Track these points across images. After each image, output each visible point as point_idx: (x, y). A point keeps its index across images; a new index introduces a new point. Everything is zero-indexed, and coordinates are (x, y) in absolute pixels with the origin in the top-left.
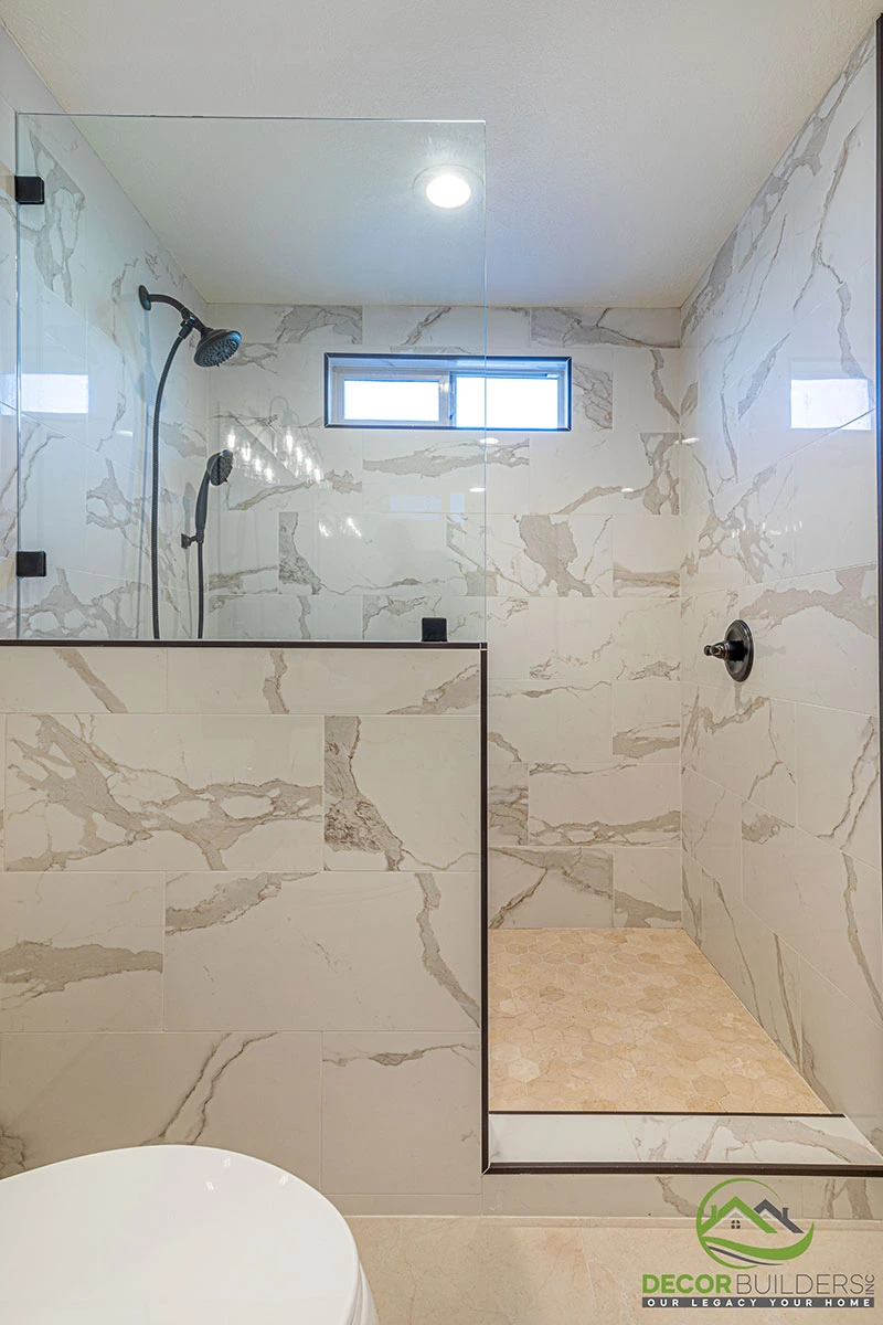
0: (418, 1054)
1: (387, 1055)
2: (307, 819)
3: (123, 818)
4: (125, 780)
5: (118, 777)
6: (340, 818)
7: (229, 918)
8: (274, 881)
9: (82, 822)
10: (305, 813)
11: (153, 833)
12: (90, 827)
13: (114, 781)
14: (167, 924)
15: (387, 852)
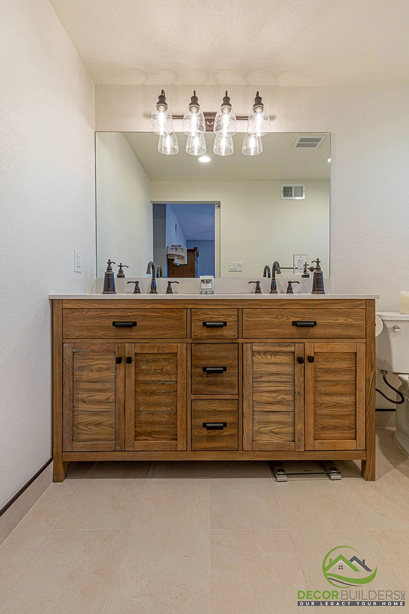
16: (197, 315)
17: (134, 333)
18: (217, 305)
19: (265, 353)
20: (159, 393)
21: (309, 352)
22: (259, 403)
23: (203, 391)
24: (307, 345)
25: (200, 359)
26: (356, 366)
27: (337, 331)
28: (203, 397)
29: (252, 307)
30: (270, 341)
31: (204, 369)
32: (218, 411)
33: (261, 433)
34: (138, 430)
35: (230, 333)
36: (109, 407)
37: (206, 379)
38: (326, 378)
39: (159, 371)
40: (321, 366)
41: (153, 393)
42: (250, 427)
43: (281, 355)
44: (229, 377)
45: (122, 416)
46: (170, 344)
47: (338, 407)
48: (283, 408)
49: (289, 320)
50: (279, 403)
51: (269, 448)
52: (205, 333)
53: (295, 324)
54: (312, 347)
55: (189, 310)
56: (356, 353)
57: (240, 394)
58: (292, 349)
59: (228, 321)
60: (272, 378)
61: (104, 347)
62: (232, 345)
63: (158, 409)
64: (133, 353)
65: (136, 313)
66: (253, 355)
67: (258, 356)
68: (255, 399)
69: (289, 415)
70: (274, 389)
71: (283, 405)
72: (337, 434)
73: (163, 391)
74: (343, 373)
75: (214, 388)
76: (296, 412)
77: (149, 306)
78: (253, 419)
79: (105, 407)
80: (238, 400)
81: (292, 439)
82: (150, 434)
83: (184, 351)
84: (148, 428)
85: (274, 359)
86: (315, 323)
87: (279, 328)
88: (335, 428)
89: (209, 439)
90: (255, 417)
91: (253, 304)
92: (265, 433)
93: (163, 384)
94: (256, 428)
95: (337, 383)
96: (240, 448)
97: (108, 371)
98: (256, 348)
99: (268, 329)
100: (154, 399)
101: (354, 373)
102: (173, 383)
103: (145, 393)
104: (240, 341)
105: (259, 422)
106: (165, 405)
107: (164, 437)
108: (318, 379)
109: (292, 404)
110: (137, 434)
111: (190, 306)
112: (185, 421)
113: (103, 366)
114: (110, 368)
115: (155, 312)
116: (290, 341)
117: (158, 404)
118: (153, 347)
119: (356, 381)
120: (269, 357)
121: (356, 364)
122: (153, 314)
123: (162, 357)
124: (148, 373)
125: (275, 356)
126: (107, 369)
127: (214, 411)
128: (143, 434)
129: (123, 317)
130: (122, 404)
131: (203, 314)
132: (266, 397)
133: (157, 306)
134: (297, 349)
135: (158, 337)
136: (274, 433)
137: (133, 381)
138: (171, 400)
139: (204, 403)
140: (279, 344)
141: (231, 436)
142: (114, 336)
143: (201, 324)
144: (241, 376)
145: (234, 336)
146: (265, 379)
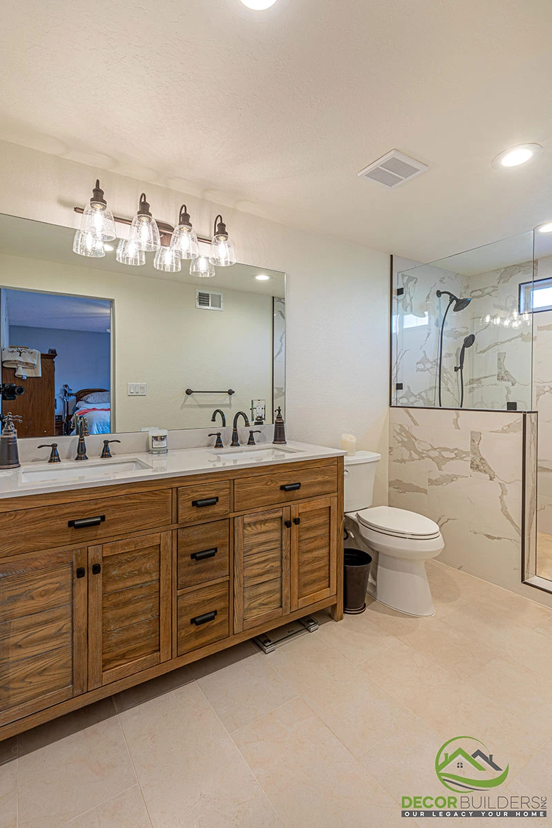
0: (499, 538)
1: (490, 536)
2: (465, 461)
3: (418, 453)
4: (419, 443)
6: (475, 462)
7: (444, 484)
8: (456, 476)
9: (409, 452)
11: (425, 458)
13: (416, 443)
14: (429, 482)
15: (490, 475)
16: (184, 494)
17: (100, 531)
18: (207, 479)
19: (255, 523)
20: (136, 600)
21: (295, 515)
22: (250, 577)
23: (191, 582)
24: (293, 509)
25: (188, 546)
26: (330, 519)
27: (317, 489)
28: (191, 589)
29: (244, 476)
30: (260, 509)
31: (193, 556)
32: (208, 600)
33: (251, 609)
34: (107, 656)
35: (221, 509)
36: (63, 641)
37: (194, 568)
38: (307, 537)
39: (136, 572)
40: (303, 526)
41: (127, 603)
42: (241, 607)
43: (270, 522)
44: (220, 558)
45: (83, 646)
46: (151, 536)
47: (317, 561)
48: (272, 576)
49: (278, 485)
50: (268, 572)
51: (259, 622)
52: (195, 513)
53: (283, 488)
54: (297, 509)
55: (175, 490)
56: (330, 507)
57: (232, 574)
58: (280, 514)
59: (221, 496)
60: (262, 548)
61: (54, 560)
62: (223, 522)
63: (134, 621)
64: (100, 557)
65: (104, 504)
66: (244, 528)
67: (249, 528)
68: (245, 575)
69: (276, 581)
70: (263, 559)
71: (272, 573)
72: (316, 587)
73: (141, 596)
74: (321, 527)
75: (203, 575)
76: (284, 576)
77: (124, 492)
78: (244, 597)
79: (55, 643)
80: (229, 581)
81: (279, 605)
82: (123, 656)
83: (169, 541)
84: (121, 650)
85: (264, 528)
86: (300, 484)
87: (269, 495)
88: (314, 581)
89: (198, 635)
90: (245, 594)
91: (244, 474)
92: (255, 608)
93: (141, 587)
94: (246, 606)
95: (315, 538)
96: (231, 633)
97: (60, 592)
98: (247, 520)
99: (259, 497)
100: (129, 609)
101: (328, 526)
102: (154, 582)
103: (116, 606)
104: (232, 515)
105: (250, 598)
106: (144, 613)
107: (142, 653)
108: (301, 539)
109: (279, 570)
110: (106, 662)
111: (177, 485)
112: (170, 623)
113: (52, 586)
114: (63, 586)
115: (131, 499)
116: (278, 506)
117: (135, 615)
118: (127, 544)
119: (330, 533)
120: (259, 526)
121: (330, 517)
122: (129, 502)
123: (141, 553)
124: (121, 578)
125: (264, 524)
126: (58, 589)
127: (204, 601)
128: (114, 660)
129: (86, 512)
130: (84, 631)
131: (193, 492)
132: (256, 570)
133: (133, 490)
134: (284, 513)
135: (134, 530)
136: (263, 605)
137: (100, 595)
138: (152, 605)
139: (191, 596)
140: (268, 512)
141: (221, 623)
142: (71, 541)
143: (190, 504)
144: (232, 554)
145: (226, 511)
146: (255, 551)
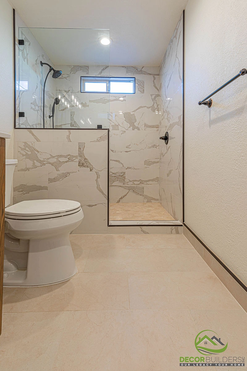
0: (96, 205)
1: (90, 205)
2: (75, 162)
3: (40, 161)
4: (40, 154)
5: (39, 154)
6: (81, 161)
7: (60, 180)
8: (69, 173)
9: (32, 162)
10: (74, 161)
11: (46, 164)
12: (34, 163)
13: (38, 155)
14: (49, 181)
15: (90, 168)
